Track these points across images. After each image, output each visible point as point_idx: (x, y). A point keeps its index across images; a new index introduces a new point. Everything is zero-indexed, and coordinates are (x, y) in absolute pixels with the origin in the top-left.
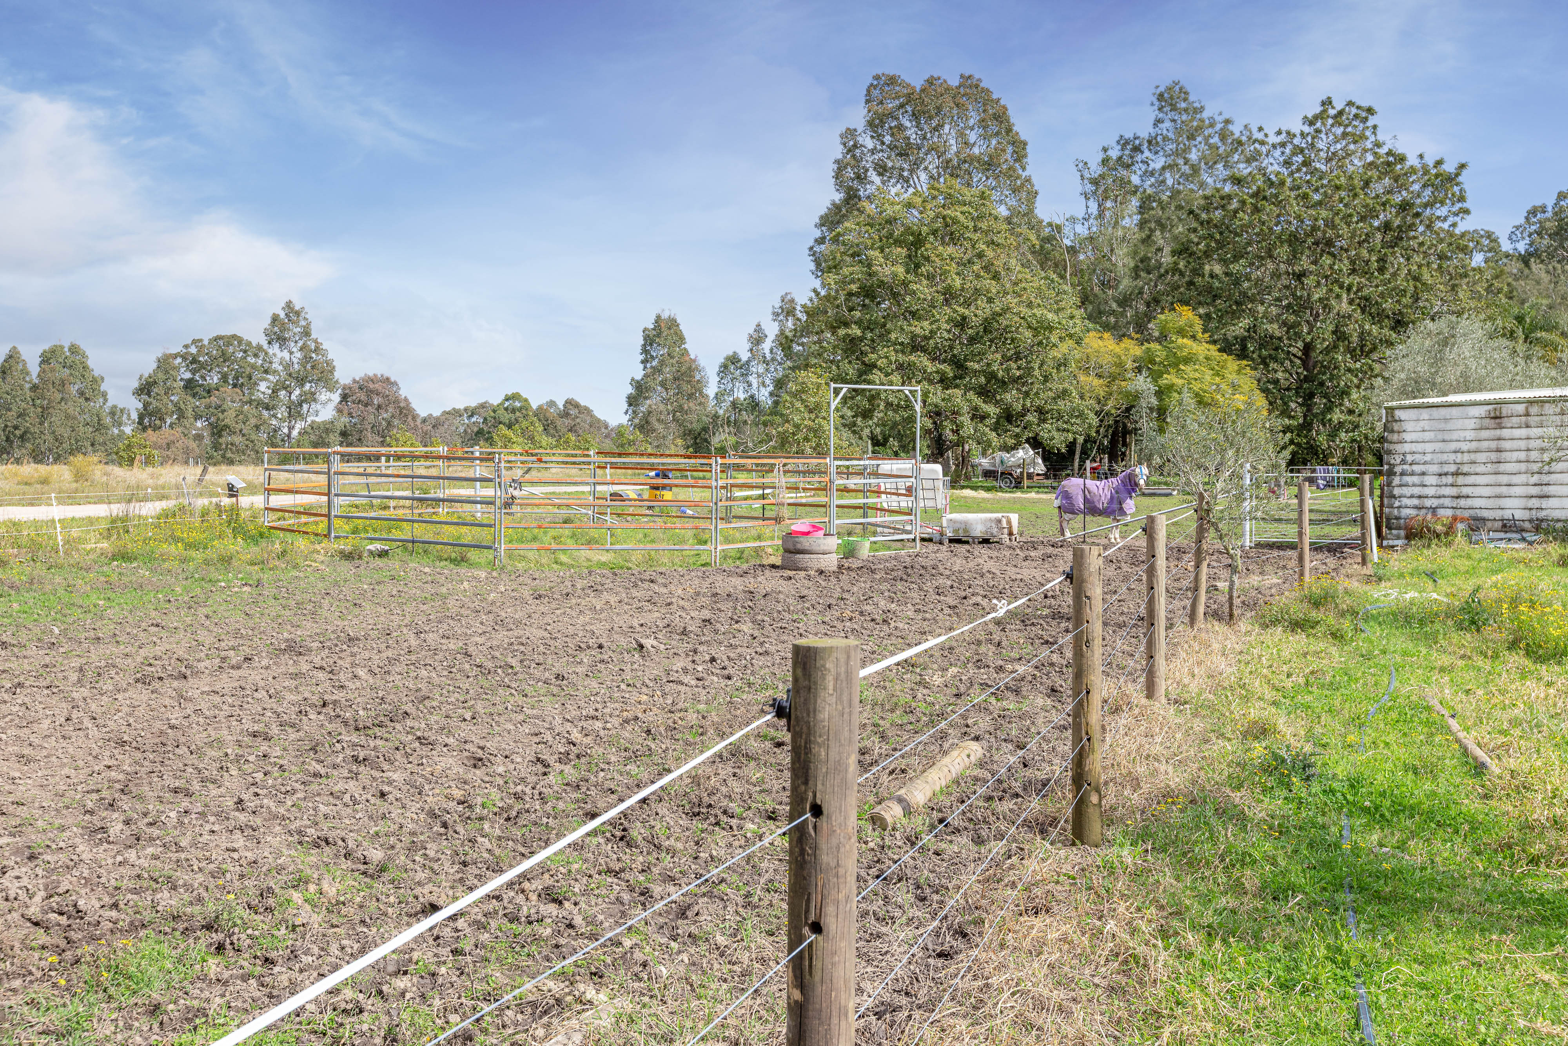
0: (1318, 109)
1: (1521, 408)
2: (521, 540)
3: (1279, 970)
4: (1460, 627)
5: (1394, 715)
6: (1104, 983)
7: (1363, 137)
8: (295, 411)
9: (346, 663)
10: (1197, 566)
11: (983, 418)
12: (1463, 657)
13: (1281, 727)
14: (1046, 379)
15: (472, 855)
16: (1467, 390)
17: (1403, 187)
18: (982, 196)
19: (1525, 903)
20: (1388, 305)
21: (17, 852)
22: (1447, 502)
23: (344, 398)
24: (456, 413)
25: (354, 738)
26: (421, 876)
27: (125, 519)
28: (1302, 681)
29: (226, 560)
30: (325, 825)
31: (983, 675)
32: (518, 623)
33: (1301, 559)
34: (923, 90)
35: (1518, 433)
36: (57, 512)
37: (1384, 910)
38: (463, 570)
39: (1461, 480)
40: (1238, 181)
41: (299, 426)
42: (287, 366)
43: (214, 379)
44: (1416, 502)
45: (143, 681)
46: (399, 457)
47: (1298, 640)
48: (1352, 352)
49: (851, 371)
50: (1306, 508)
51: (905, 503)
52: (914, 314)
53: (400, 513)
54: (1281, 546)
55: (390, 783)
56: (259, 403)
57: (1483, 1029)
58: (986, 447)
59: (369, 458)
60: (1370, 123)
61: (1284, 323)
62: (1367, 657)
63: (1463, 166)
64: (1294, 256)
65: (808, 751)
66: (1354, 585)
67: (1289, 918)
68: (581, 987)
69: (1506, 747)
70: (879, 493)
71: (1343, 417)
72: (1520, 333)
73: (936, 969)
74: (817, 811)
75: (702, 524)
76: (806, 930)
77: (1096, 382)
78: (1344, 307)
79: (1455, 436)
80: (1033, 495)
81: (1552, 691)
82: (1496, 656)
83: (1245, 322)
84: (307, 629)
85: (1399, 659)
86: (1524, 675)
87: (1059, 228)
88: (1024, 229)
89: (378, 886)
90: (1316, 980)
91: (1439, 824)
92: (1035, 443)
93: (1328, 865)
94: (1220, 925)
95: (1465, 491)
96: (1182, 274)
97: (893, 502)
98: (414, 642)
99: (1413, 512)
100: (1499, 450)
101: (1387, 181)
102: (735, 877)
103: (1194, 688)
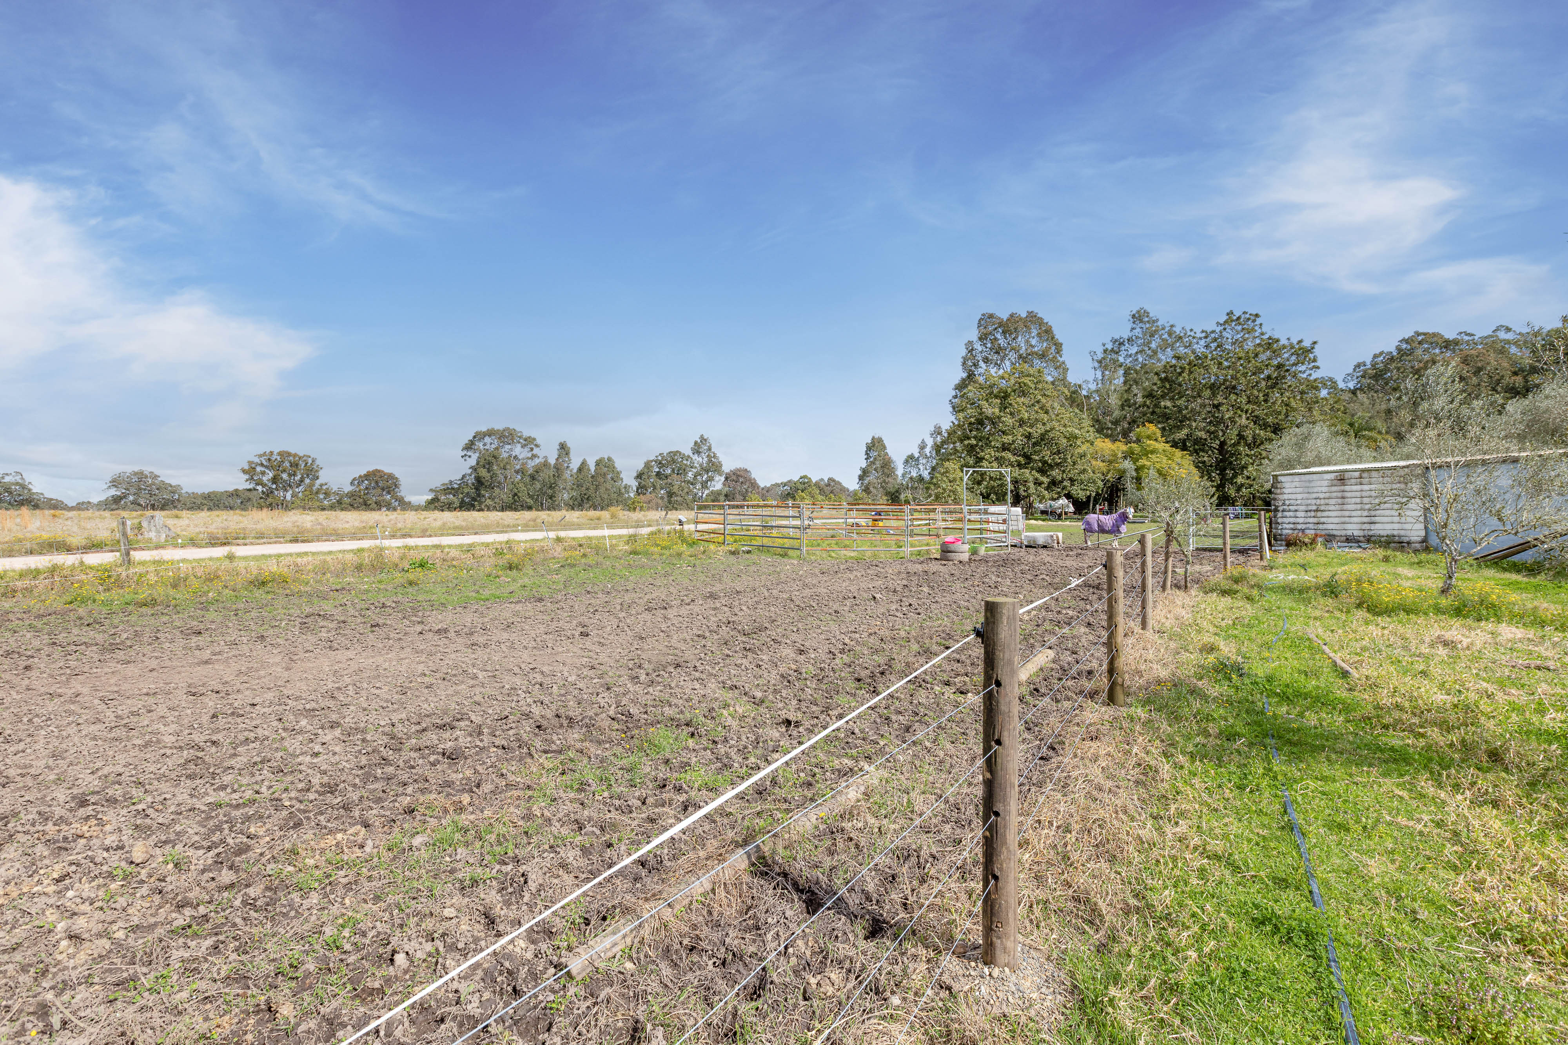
0: (1225, 318)
1: (1357, 474)
2: (812, 546)
3: (1235, 779)
4: (1324, 595)
5: (1288, 643)
6: (1133, 779)
7: (1253, 330)
8: (704, 485)
9: (736, 603)
10: (1166, 560)
11: (1040, 484)
12: (1328, 611)
13: (1221, 647)
14: (1074, 463)
15: (803, 697)
16: (1321, 465)
17: (1279, 355)
18: (1039, 371)
19: (1382, 751)
20: (1270, 420)
21: (602, 686)
22: (1311, 526)
23: (726, 479)
24: (777, 485)
25: (744, 639)
26: (780, 705)
27: (635, 536)
28: (1230, 622)
29: (679, 555)
30: (735, 680)
31: (1050, 615)
32: (814, 585)
33: (1225, 557)
34: (1008, 320)
35: (1355, 488)
36: (606, 532)
37: (1295, 750)
38: (785, 560)
39: (1319, 514)
40: (1178, 358)
41: (706, 492)
42: (701, 465)
43: (669, 471)
44: (1292, 526)
45: (648, 610)
46: (753, 506)
47: (1227, 601)
48: (1249, 446)
49: (971, 461)
50: (1228, 529)
51: (1002, 527)
52: (1004, 432)
53: (756, 533)
54: (1210, 550)
55: (762, 660)
56: (689, 482)
57: (1364, 820)
58: (1042, 499)
59: (737, 507)
60: (1258, 322)
61: (1208, 431)
62: (1269, 610)
63: (1315, 343)
64: (1214, 395)
65: (993, 654)
66: (1257, 571)
67: (1239, 752)
68: (862, 763)
69: (1361, 662)
70: (988, 522)
71: (1243, 481)
72: (1352, 433)
73: (1041, 766)
74: (998, 684)
75: (901, 538)
76: (993, 743)
77: (1101, 464)
78: (1244, 421)
79: (1315, 490)
80: (1068, 523)
81: (1386, 632)
82: (1348, 612)
83: (1185, 431)
84: (718, 587)
85: (1288, 612)
86: (1367, 623)
87: (1080, 386)
88: (1062, 388)
89: (762, 710)
90: (1258, 785)
91: (1323, 704)
92: (1068, 496)
93: (1259, 724)
94: (1198, 752)
95: (1322, 520)
96: (1148, 407)
97: (995, 527)
98: (767, 594)
99: (1290, 532)
100: (1343, 498)
101: (1268, 353)
102: (932, 714)
103: (1167, 624)
